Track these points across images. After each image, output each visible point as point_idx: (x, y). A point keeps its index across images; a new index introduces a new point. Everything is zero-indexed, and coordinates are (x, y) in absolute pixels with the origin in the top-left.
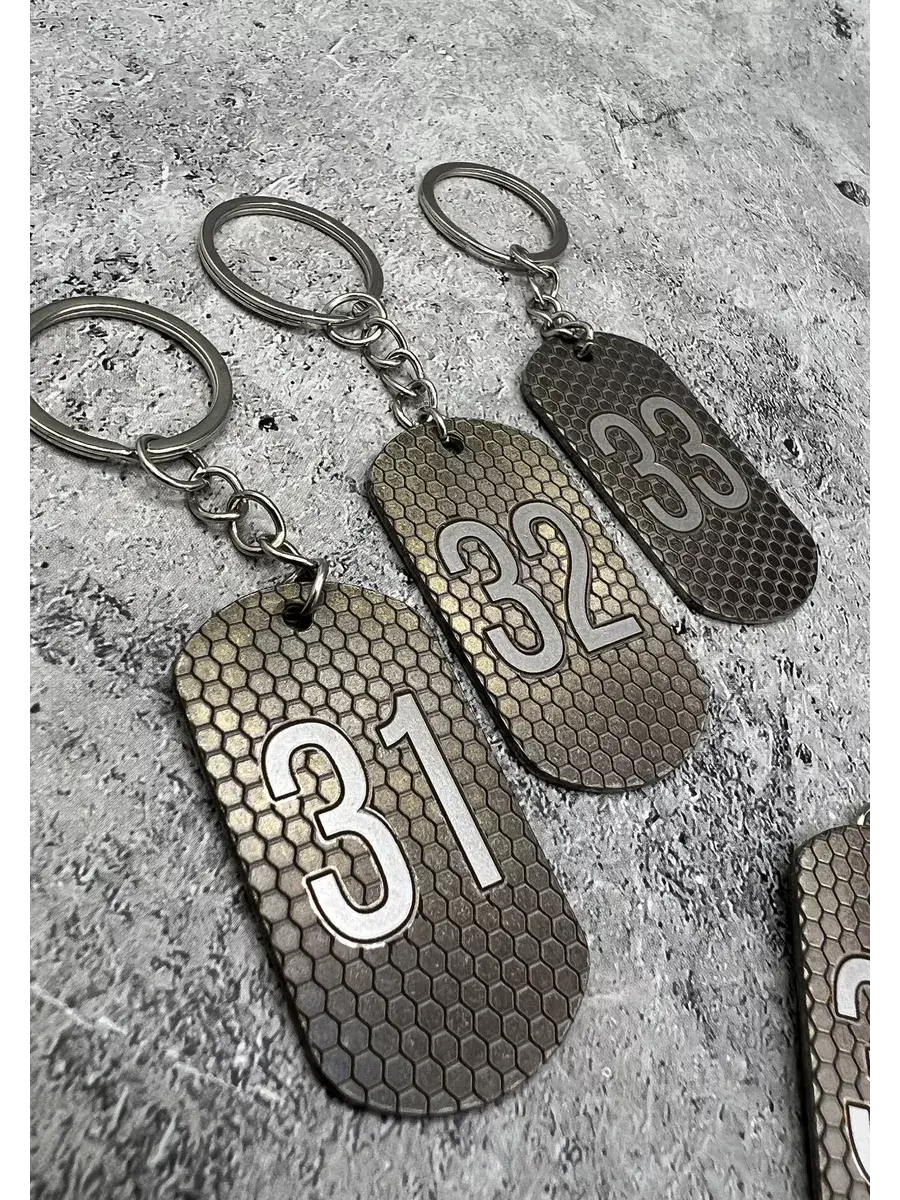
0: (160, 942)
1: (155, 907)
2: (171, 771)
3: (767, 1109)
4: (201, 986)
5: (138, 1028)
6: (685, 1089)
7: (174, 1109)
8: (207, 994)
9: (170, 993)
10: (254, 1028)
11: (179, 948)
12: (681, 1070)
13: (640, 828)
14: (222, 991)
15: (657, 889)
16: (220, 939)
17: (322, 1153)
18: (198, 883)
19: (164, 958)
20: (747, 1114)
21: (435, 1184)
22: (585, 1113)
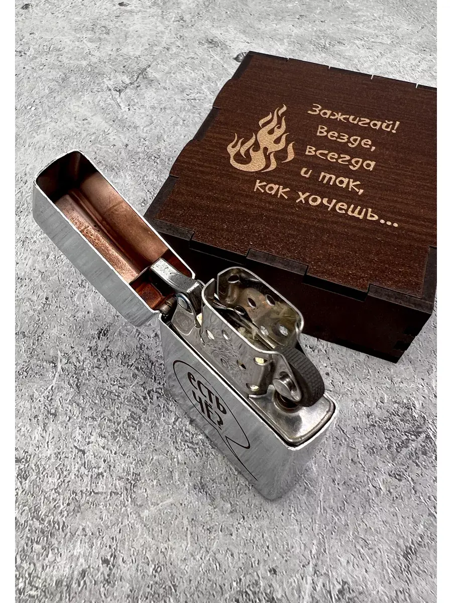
3: (242, 520)
6: (204, 526)
10: (24, 572)
12: (201, 519)
13: (171, 426)
15: (182, 449)
20: (232, 525)
21: (103, 601)
22: (161, 552)
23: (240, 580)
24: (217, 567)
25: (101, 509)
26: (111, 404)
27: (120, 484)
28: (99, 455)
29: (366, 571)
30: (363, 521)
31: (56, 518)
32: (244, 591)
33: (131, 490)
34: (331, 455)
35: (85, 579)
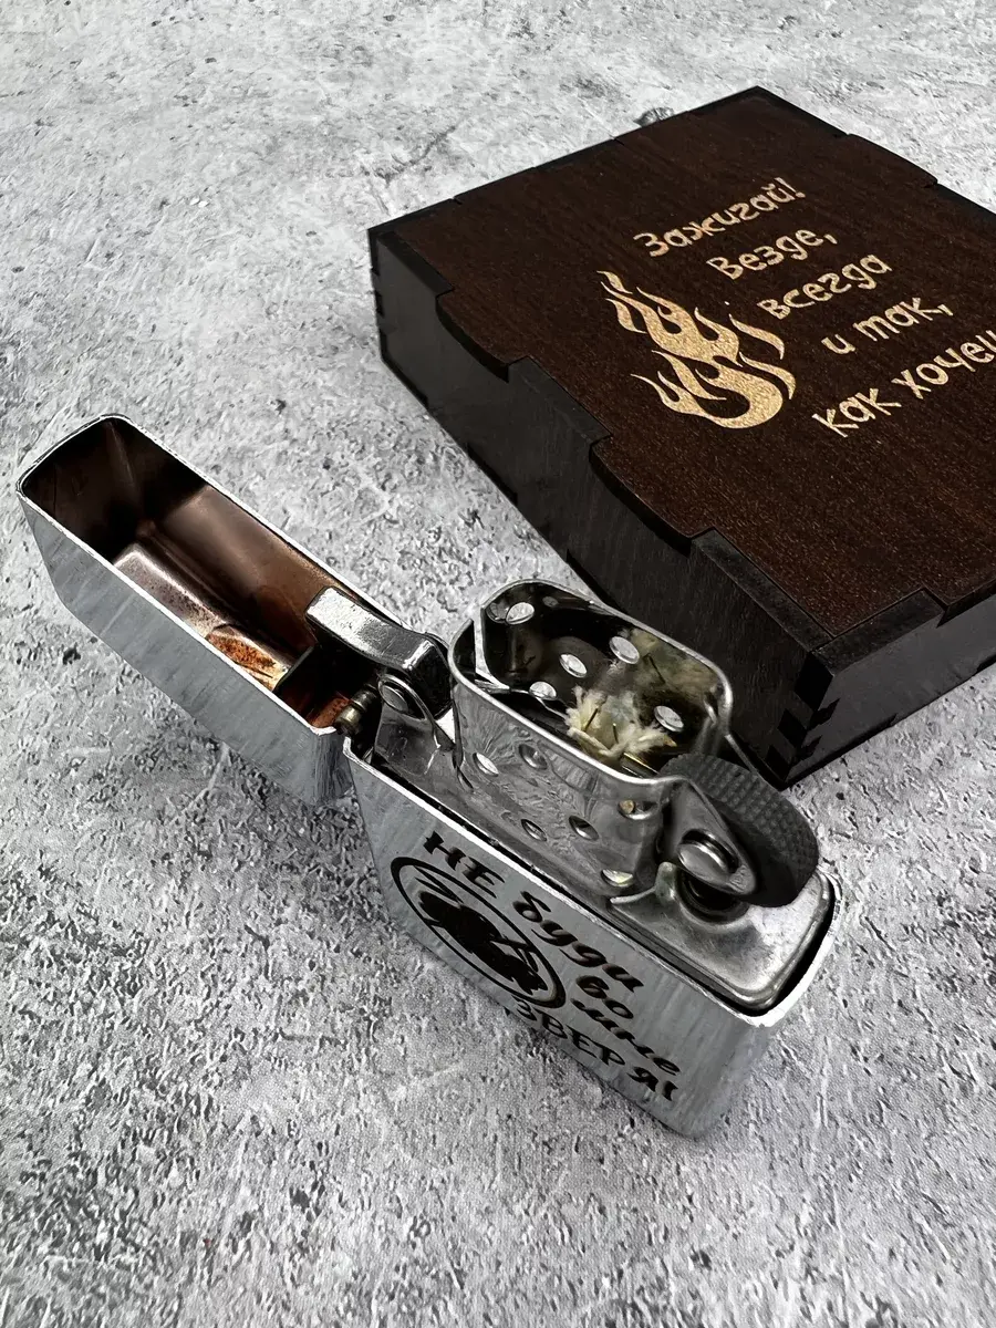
0: (27, 1158)
1: (21, 1129)
2: (21, 1008)
3: (629, 1126)
4: (64, 1183)
5: (13, 1237)
6: (535, 1135)
7: (48, 1296)
8: (69, 1189)
9: (37, 1199)
10: (112, 1207)
11: (43, 1158)
12: (530, 1117)
14: (81, 1182)
16: (78, 1138)
17: (180, 1297)
18: (54, 1096)
19: (30, 1170)
20: (605, 1138)
21: (288, 1294)
22: (431, 1188)
23: (621, 1273)
24: (563, 1236)
25: (296, 1074)
26: (334, 836)
27: (343, 1022)
28: (301, 950)
29: (939, 1281)
30: (928, 1154)
31: (194, 1088)
32: (629, 1301)
33: (368, 1036)
34: (848, 988)
35: (249, 1235)
